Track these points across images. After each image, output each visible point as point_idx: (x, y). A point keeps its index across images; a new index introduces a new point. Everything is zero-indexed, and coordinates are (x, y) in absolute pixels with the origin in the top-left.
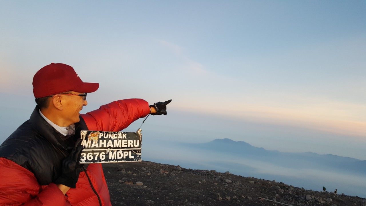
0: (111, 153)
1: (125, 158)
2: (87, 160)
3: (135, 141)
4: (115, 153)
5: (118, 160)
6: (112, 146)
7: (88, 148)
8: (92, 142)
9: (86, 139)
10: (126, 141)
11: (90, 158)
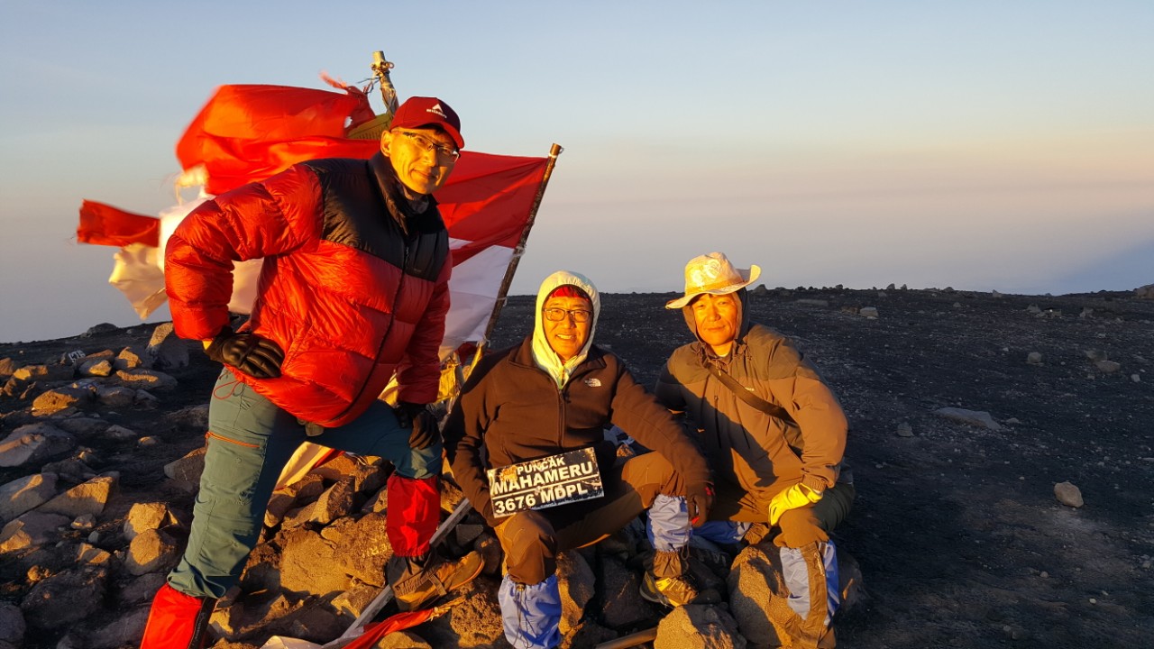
0: (543, 494)
1: (570, 495)
2: (506, 511)
3: (583, 465)
4: (550, 492)
5: (557, 501)
6: (543, 482)
7: (504, 493)
8: (508, 484)
9: (498, 480)
10: (566, 468)
11: (511, 506)
